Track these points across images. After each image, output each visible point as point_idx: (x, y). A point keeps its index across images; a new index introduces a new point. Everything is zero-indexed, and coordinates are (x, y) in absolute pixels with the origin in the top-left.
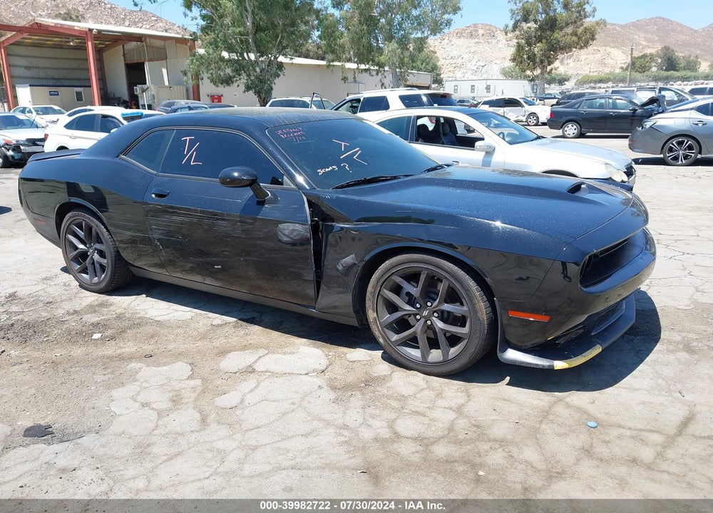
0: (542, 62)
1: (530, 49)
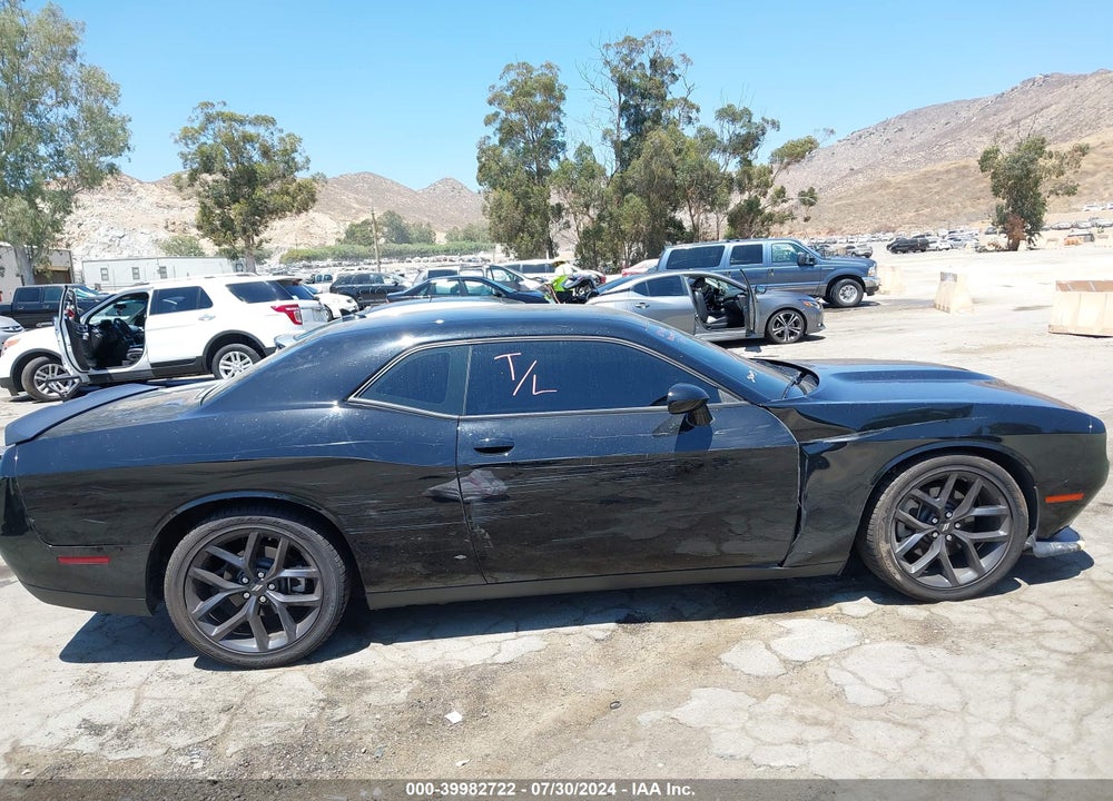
0: (245, 231)
1: (223, 213)
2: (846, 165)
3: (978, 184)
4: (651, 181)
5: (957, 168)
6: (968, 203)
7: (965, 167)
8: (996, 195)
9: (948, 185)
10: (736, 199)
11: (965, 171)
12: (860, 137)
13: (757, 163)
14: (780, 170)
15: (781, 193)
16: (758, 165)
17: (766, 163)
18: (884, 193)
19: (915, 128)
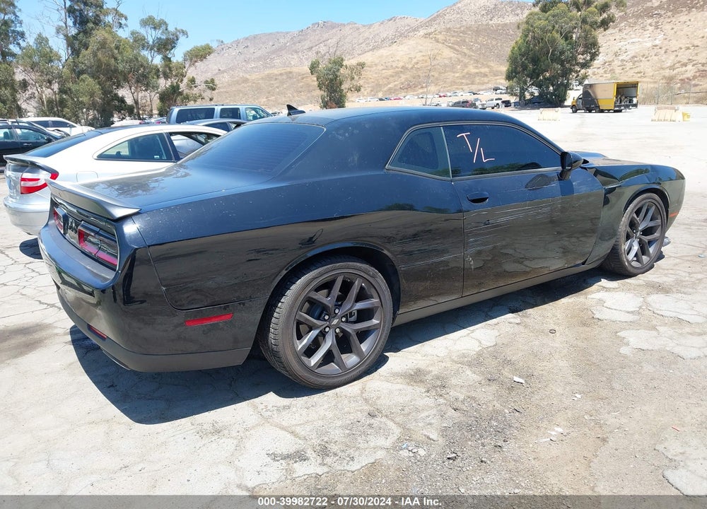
2: (216, 67)
3: (299, 83)
4: (99, 66)
5: (286, 73)
6: (295, 94)
7: (290, 72)
8: (320, 89)
9: (282, 83)
10: (163, 84)
11: (291, 75)
12: (223, 49)
13: (174, 60)
14: (190, 66)
15: (193, 81)
16: (175, 61)
17: (180, 60)
18: (246, 85)
19: (255, 46)
